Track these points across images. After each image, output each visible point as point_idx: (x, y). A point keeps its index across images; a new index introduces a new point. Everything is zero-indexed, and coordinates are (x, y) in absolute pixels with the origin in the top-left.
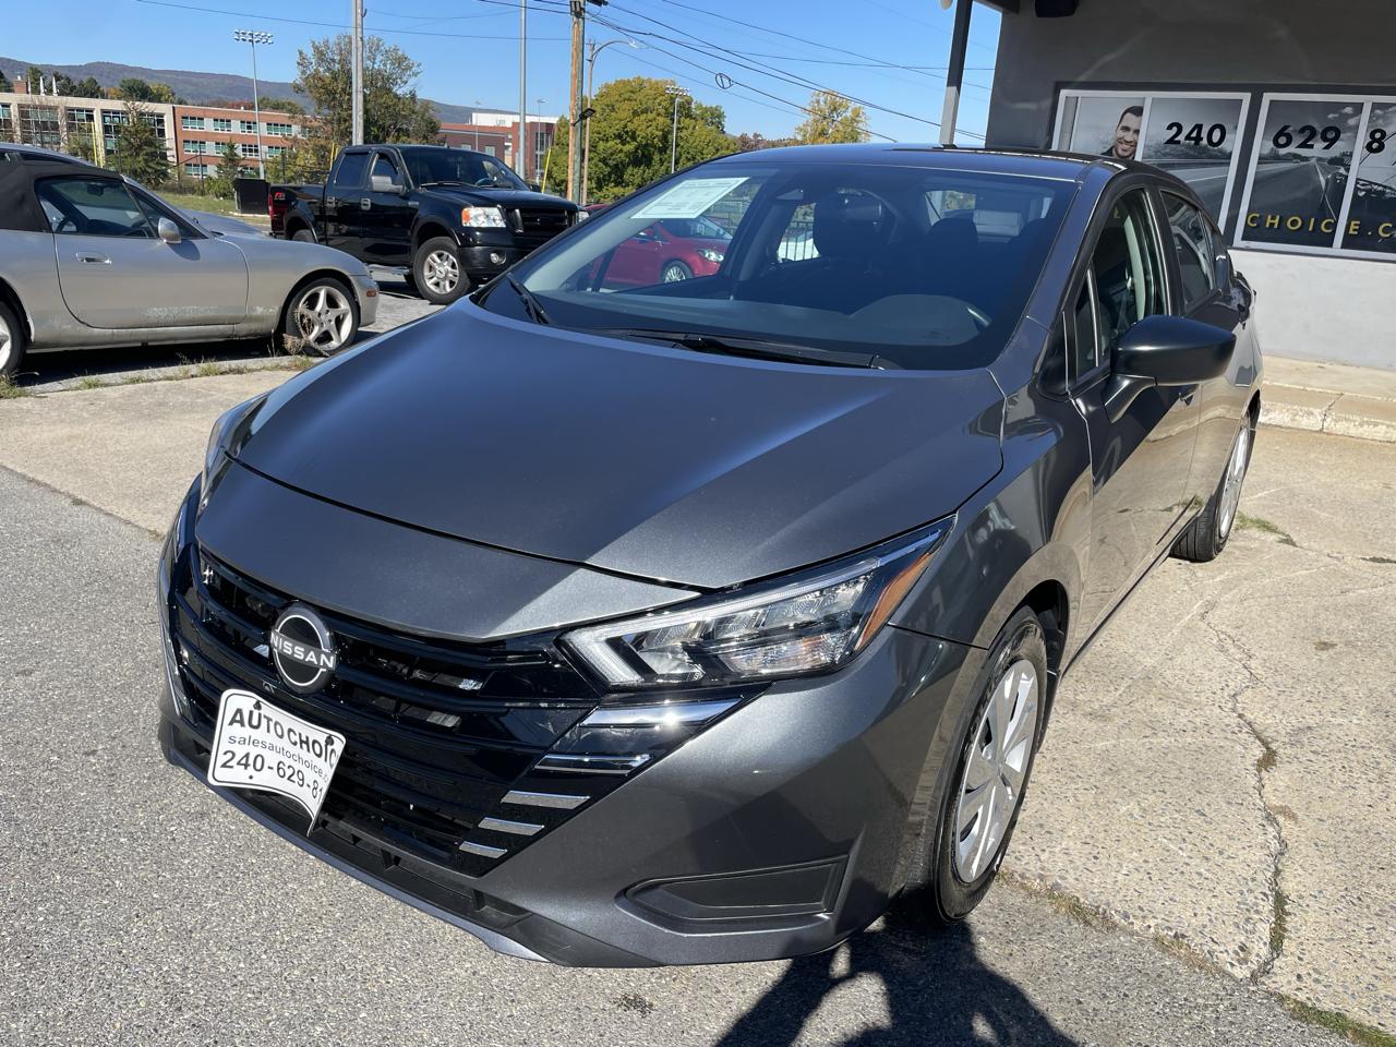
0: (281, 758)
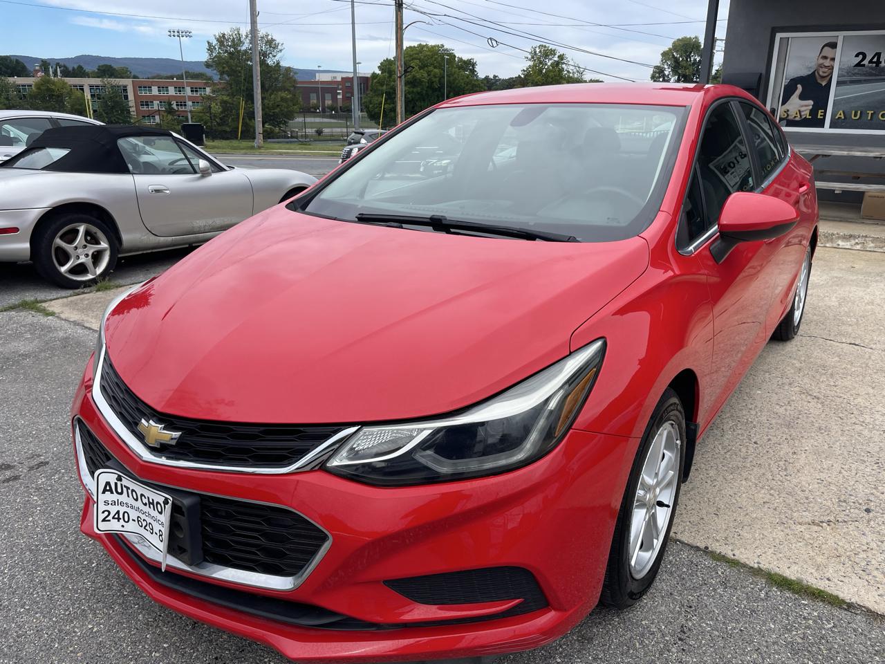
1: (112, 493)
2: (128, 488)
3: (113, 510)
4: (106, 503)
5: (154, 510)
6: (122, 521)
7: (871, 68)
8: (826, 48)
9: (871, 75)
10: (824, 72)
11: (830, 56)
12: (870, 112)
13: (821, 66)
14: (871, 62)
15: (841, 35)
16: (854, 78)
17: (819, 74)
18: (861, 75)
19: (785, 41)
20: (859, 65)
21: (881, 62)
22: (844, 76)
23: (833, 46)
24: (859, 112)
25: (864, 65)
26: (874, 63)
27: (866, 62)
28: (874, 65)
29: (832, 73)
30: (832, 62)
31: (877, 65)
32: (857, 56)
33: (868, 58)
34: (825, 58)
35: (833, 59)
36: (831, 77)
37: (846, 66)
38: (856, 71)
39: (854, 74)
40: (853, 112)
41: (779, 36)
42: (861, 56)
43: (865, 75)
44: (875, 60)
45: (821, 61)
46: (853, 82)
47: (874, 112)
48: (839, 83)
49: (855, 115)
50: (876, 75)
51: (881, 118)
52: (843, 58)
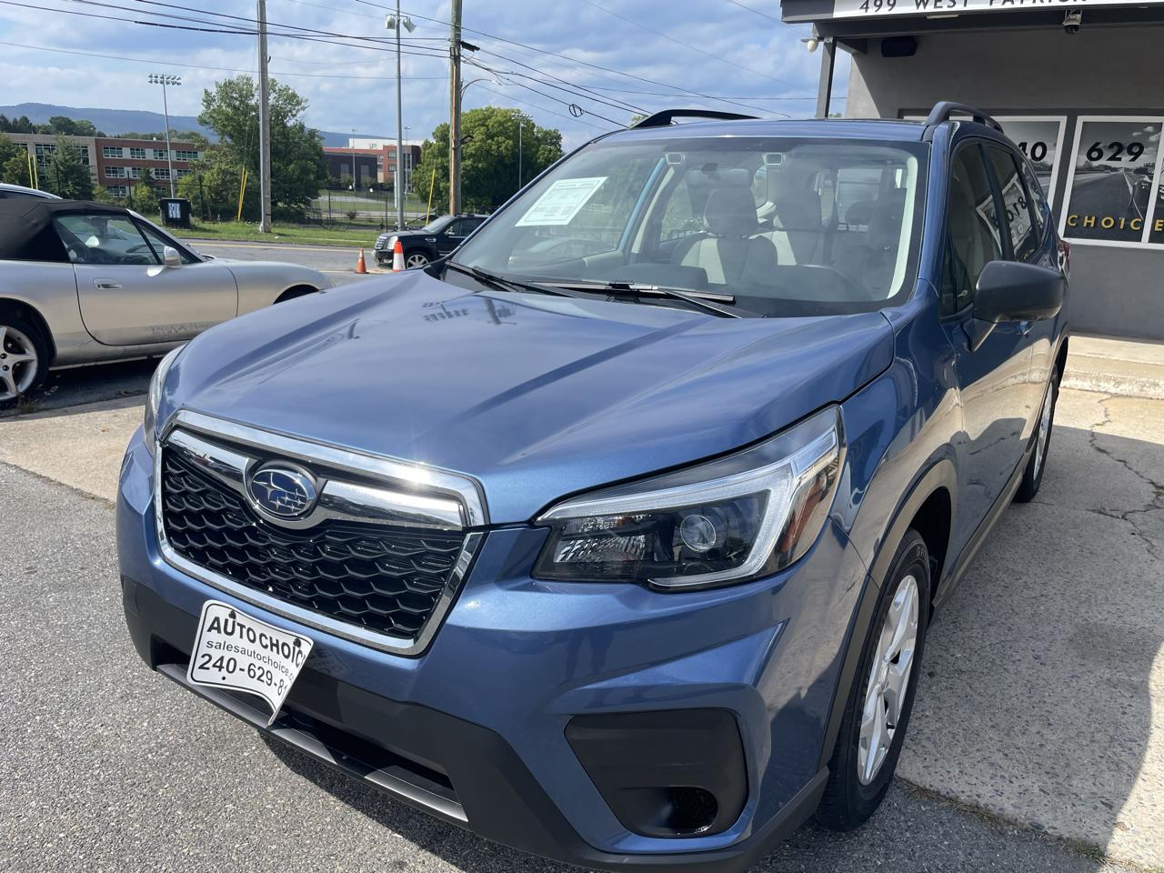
0: (252, 660)
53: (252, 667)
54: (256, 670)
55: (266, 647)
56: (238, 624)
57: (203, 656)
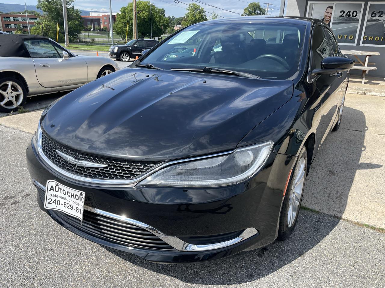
1: (53, 191)
2: (61, 189)
3: (53, 199)
4: (51, 195)
5: (74, 198)
6: (56, 204)
7: (346, 17)
8: (328, 8)
9: (346, 20)
10: (327, 19)
11: (330, 12)
12: (346, 36)
13: (326, 16)
14: (346, 15)
15: (335, 3)
16: (340, 21)
17: (325, 19)
18: (342, 20)
19: (312, 5)
20: (342, 16)
21: (350, 15)
22: (335, 20)
23: (331, 7)
24: (341, 36)
25: (344, 16)
26: (348, 15)
27: (344, 15)
28: (348, 16)
29: (330, 19)
30: (331, 14)
31: (349, 16)
32: (341, 12)
33: (345, 13)
34: (328, 13)
35: (331, 13)
36: (330, 21)
37: (336, 16)
38: (340, 18)
39: (340, 20)
40: (339, 36)
41: (309, 3)
42: (342, 12)
43: (344, 20)
44: (348, 14)
45: (326, 14)
46: (339, 23)
47: (347, 36)
48: (333, 23)
49: (340, 37)
50: (348, 20)
51: (350, 38)
52: (336, 13)
53: (65, 203)
54: (66, 204)
55: (70, 196)
56: (60, 188)
57: (49, 199)
